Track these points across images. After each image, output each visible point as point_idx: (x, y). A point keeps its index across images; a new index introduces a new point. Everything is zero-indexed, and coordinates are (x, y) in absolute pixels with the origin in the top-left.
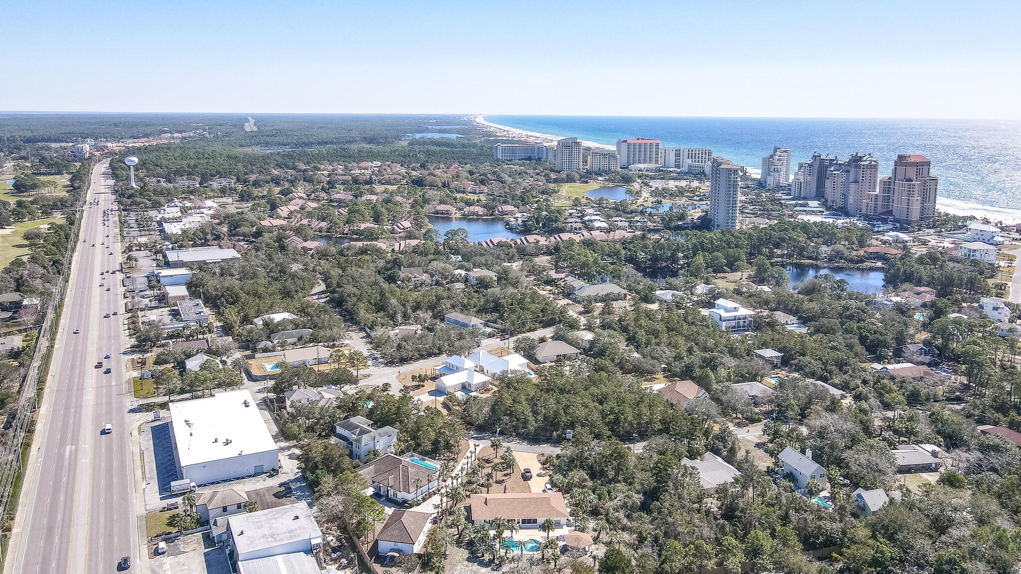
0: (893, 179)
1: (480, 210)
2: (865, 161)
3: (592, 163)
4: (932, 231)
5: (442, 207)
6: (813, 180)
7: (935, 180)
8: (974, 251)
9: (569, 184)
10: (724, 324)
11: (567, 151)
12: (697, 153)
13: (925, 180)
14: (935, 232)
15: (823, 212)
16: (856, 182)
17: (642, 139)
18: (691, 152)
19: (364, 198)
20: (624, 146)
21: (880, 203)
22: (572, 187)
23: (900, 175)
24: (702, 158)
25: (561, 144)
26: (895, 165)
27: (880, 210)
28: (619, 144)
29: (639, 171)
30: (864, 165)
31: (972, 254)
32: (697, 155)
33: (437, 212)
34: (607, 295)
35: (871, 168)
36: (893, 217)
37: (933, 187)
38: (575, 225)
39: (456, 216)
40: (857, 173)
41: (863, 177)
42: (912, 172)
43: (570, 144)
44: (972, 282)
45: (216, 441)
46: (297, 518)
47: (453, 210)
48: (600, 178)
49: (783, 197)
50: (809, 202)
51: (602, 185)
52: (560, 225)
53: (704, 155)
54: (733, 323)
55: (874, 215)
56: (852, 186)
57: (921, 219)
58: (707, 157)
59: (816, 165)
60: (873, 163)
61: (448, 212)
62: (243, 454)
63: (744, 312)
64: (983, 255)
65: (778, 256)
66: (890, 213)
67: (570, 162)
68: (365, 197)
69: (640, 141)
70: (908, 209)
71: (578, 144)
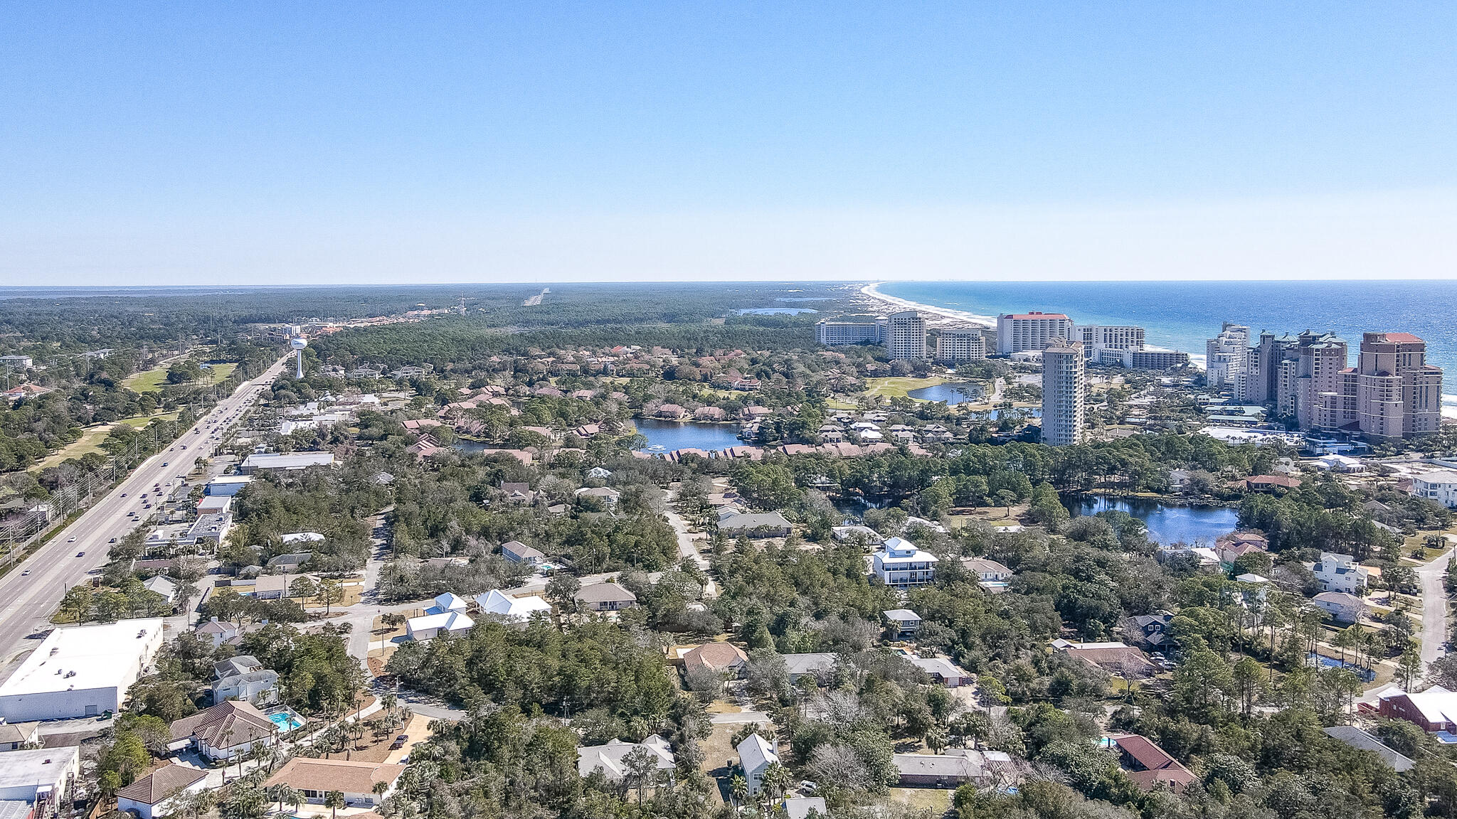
0: (1359, 371)
1: (716, 412)
2: (1322, 343)
3: (945, 349)
4: (1419, 455)
5: (667, 408)
6: (1261, 374)
7: (1437, 373)
8: (1434, 486)
9: (893, 379)
10: (887, 574)
11: (901, 332)
12: (1119, 334)
13: (1415, 374)
14: (1423, 458)
15: (1255, 423)
16: (1307, 376)
17: (1037, 313)
18: (1108, 333)
19: (575, 394)
20: (1009, 325)
21: (1340, 410)
22: (894, 383)
23: (1369, 365)
24: (1121, 342)
25: (893, 321)
26: (1362, 350)
27: (1341, 421)
28: (1001, 319)
29: (1024, 361)
30: (1317, 350)
31: (1429, 491)
32: (1119, 337)
33: (660, 414)
34: (758, 529)
35: (1330, 354)
36: (1359, 433)
37: (1432, 385)
38: (830, 435)
39: (684, 420)
40: (1308, 364)
41: (1316, 369)
42: (1388, 361)
43: (907, 320)
44: (1356, 532)
45: (59, 672)
46: (48, 762)
47: (681, 411)
48: (950, 371)
49: (1211, 401)
50: (1245, 408)
51: (947, 380)
52: (807, 434)
53: (1130, 337)
54: (906, 574)
55: (1331, 430)
56: (1301, 382)
57: (1406, 436)
58: (1135, 340)
59: (1267, 350)
60: (1334, 346)
61: (673, 415)
62: (73, 689)
63: (923, 557)
64: (1450, 494)
65: (1099, 486)
66: (1355, 426)
67: (908, 345)
68: (577, 392)
69: (1034, 317)
70: (1382, 419)
71: (918, 321)
